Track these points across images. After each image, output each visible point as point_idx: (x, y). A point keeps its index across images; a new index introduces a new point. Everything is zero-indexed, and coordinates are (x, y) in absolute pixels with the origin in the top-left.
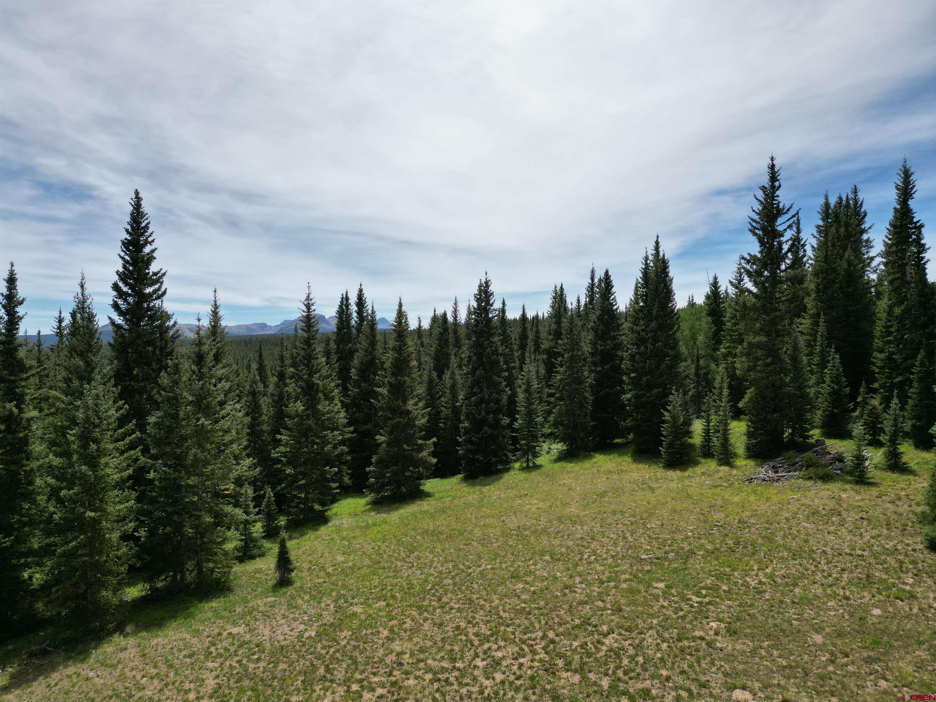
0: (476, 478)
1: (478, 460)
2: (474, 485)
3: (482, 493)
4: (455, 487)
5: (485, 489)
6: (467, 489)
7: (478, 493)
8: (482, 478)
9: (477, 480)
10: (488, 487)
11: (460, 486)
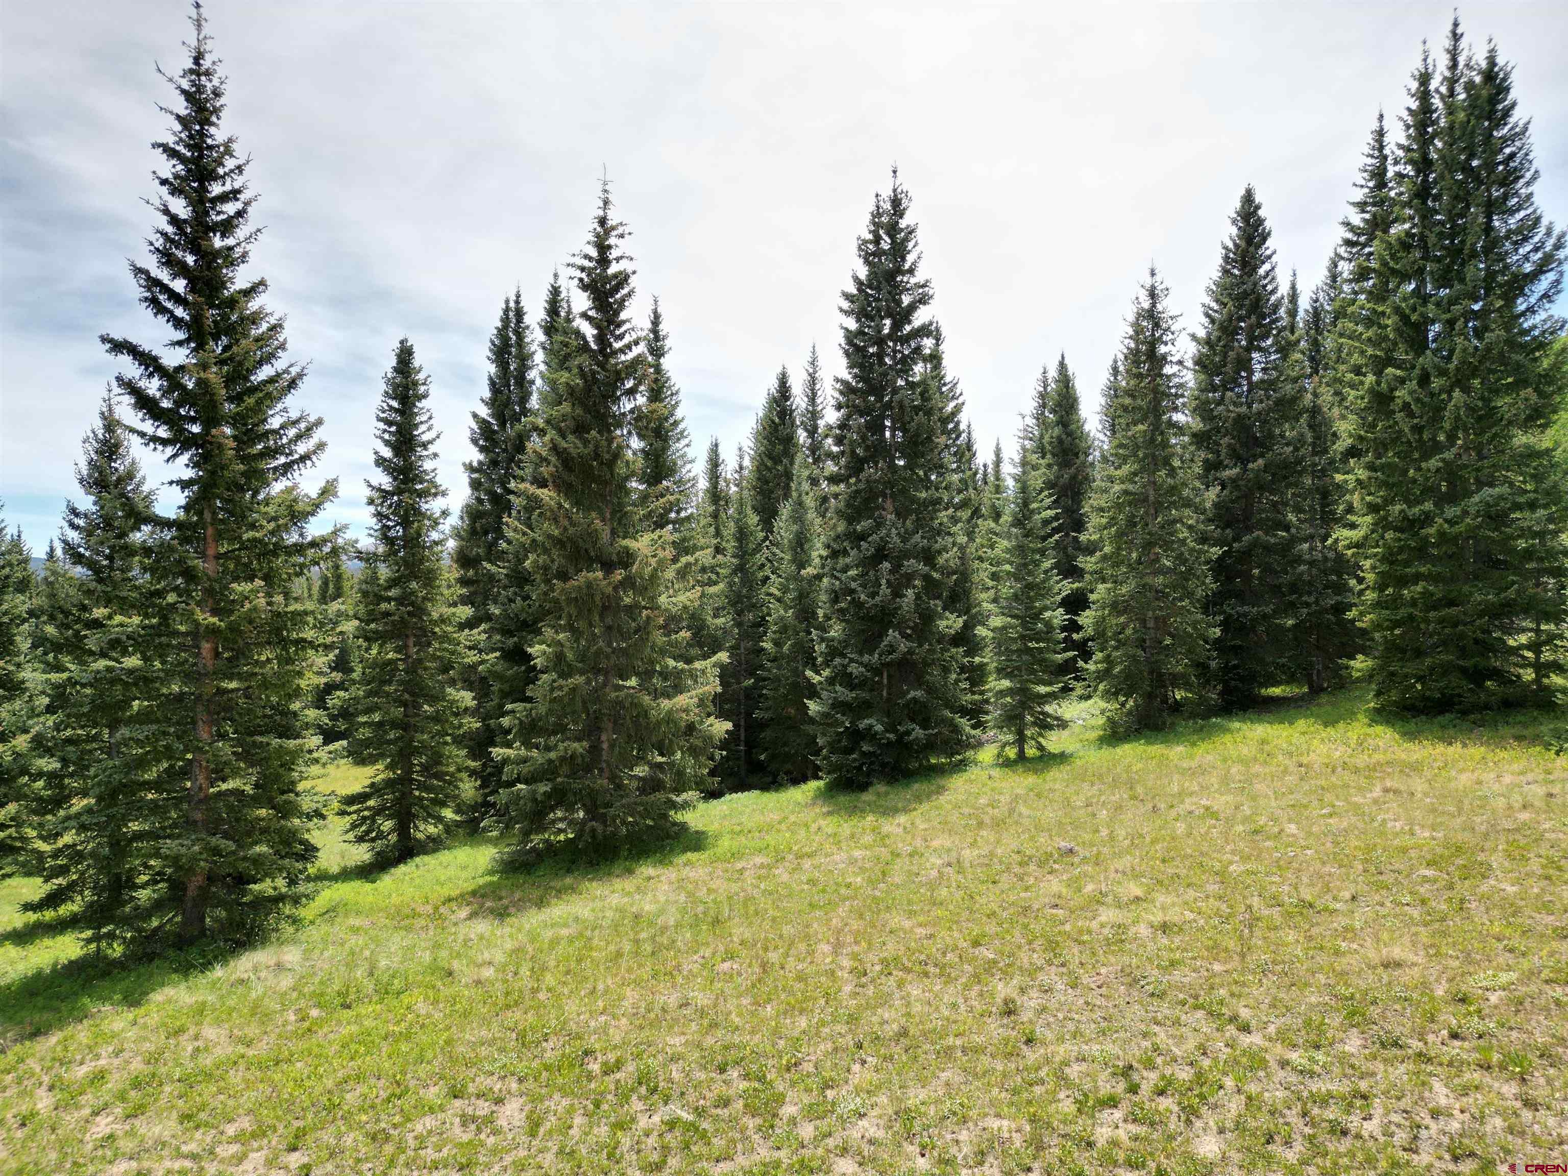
0: (863, 787)
1: (868, 735)
2: (854, 811)
3: (883, 839)
4: (793, 818)
5: (894, 826)
6: (829, 825)
7: (868, 839)
8: (881, 788)
9: (867, 797)
10: (902, 819)
11: (808, 815)
